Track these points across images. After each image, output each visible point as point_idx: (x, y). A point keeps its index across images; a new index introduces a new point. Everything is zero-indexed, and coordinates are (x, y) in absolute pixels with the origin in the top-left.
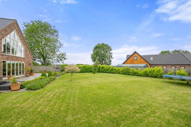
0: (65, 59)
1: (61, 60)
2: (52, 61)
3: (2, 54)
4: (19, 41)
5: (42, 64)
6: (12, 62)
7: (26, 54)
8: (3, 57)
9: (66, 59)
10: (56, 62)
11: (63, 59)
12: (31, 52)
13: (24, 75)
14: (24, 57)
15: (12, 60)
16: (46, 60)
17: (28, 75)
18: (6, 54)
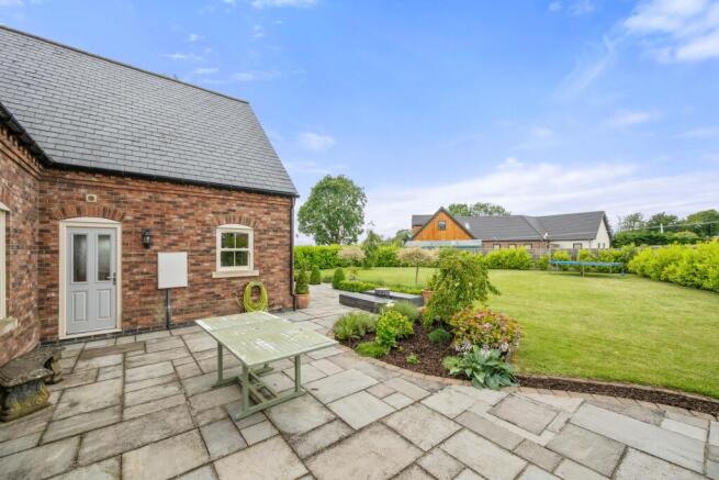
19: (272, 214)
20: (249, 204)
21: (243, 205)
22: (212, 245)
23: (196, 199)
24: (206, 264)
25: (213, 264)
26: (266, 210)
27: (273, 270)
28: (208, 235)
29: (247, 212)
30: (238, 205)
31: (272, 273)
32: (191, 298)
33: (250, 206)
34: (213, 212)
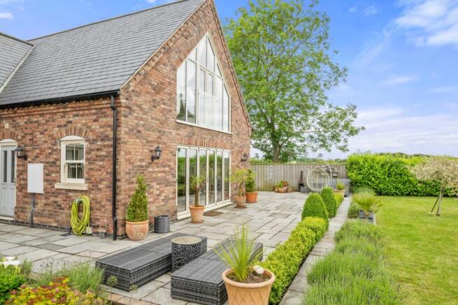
0: (353, 132)
1: (335, 137)
2: (299, 144)
3: (178, 121)
4: (217, 73)
5: (268, 157)
6: (202, 152)
7: (234, 122)
8: (178, 134)
9: (356, 132)
10: (315, 145)
11: (343, 135)
12: (246, 111)
13: (229, 202)
14: (230, 133)
15: (202, 145)
16: (280, 143)
17: (243, 200)
18: (186, 123)
19: (100, 120)
20: (81, 112)
21: (77, 115)
22: (58, 157)
23: (48, 116)
24: (54, 175)
25: (58, 175)
26: (94, 117)
27: (101, 186)
28: (55, 148)
29: (79, 122)
30: (74, 116)
31: (100, 189)
32: (45, 204)
33: (83, 115)
34: (58, 126)
